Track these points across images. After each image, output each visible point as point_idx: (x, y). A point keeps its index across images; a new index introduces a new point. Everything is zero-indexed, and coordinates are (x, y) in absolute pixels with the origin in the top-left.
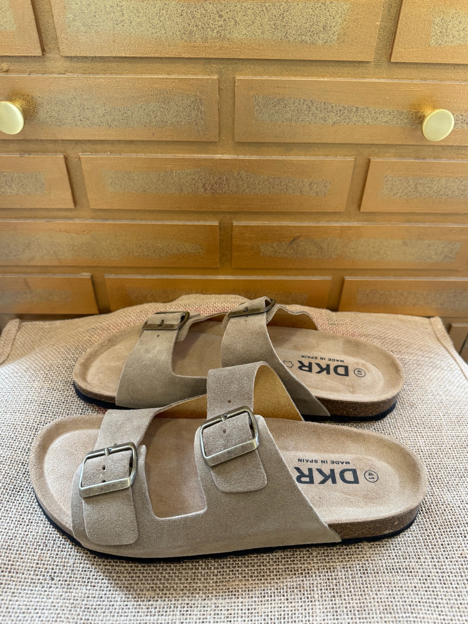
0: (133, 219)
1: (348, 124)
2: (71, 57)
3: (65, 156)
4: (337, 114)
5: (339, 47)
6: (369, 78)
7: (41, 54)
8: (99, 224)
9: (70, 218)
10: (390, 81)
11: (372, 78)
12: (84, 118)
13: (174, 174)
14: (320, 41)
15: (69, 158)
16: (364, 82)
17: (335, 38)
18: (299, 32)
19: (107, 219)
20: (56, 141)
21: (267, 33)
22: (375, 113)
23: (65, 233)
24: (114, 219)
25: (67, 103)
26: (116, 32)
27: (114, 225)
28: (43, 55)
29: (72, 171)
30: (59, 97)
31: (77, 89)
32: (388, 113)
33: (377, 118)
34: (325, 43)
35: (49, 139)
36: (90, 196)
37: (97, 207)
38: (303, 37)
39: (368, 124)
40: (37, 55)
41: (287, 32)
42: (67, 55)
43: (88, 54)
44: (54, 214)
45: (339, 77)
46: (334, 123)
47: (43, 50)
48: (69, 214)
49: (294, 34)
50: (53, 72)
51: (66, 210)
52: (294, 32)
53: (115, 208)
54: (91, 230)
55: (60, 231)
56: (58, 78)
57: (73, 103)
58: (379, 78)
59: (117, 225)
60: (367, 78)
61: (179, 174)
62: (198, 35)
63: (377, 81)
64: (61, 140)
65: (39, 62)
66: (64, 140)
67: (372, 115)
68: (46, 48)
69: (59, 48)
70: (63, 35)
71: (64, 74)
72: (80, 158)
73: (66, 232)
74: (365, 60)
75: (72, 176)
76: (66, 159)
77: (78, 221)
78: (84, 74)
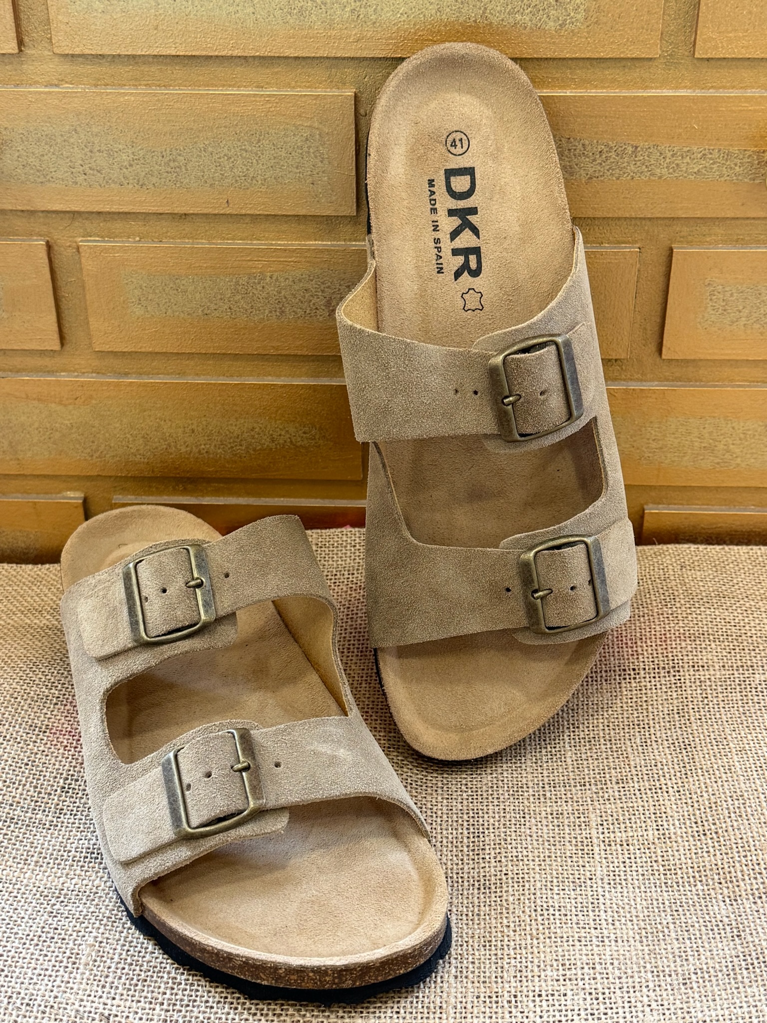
0: (182, 374)
1: (618, 179)
2: (73, 56)
3: (48, 242)
4: (594, 160)
5: (588, 33)
6: (657, 88)
7: (17, 51)
8: (109, 384)
9: (51, 372)
10: (698, 93)
11: (661, 87)
12: (90, 168)
13: (268, 279)
14: (552, 24)
15: (56, 248)
16: (645, 97)
17: (579, 16)
18: (510, 7)
19: (126, 374)
20: (32, 213)
21: (448, 10)
22: (673, 156)
23: (36, 403)
24: (140, 374)
25: (59, 141)
26: (161, 12)
27: (140, 385)
28: (20, 51)
29: (59, 274)
30: (45, 129)
31: (80, 113)
32: (699, 156)
33: (677, 165)
34: (560, 25)
35: (20, 208)
36: (94, 323)
37: (106, 348)
38: (518, 17)
39: (660, 178)
40: (11, 51)
41: (486, 9)
42: (67, 52)
43: (106, 51)
44: (17, 361)
45: (596, 87)
46: (590, 178)
47: (21, 43)
48: (47, 362)
49: (500, 11)
50: (36, 83)
51: (42, 353)
52: (498, 8)
53: (143, 350)
54: (91, 397)
55: (27, 397)
56: (46, 93)
57: (72, 140)
58: (677, 88)
59: (145, 385)
60: (652, 88)
61: (277, 280)
62: (316, 15)
63: (670, 93)
64: (43, 212)
65: (11, 63)
66: (48, 212)
67: (668, 160)
68: (26, 39)
69: (51, 39)
70: (60, 17)
71: (57, 86)
72: (78, 248)
73: (39, 400)
74: (643, 56)
75: (61, 283)
76: (49, 247)
77: (64, 377)
78: (96, 86)
